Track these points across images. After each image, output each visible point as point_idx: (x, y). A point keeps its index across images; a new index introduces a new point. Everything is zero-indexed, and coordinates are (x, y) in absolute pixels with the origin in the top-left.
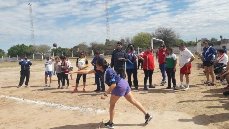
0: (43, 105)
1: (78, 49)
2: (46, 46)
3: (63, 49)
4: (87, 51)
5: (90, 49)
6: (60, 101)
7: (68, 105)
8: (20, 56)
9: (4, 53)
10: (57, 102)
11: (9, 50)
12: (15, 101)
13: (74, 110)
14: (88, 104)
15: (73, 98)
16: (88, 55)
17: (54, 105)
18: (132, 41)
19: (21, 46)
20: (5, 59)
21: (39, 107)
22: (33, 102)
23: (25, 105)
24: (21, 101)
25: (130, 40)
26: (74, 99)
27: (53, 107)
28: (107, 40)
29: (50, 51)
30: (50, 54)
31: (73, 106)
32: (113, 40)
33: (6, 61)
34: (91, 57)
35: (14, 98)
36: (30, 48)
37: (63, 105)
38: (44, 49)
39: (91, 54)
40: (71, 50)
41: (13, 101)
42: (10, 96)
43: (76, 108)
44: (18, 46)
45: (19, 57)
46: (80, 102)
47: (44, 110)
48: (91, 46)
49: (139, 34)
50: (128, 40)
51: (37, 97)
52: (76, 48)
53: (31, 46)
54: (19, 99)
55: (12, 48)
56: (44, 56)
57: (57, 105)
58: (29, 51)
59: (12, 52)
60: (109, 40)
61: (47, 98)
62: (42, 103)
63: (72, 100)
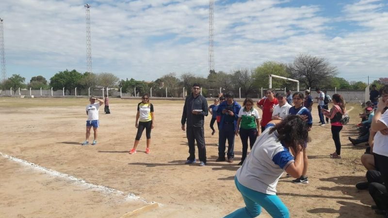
0: (54, 177)
1: (163, 83)
2: (112, 76)
3: (138, 83)
4: (176, 88)
5: (181, 84)
6: (84, 174)
7: (92, 182)
8: (69, 90)
9: (45, 82)
10: (78, 174)
11: (51, 79)
12: (18, 165)
13: (94, 192)
14: (123, 183)
15: (107, 169)
16: (177, 95)
17: (72, 178)
18: (253, 77)
19: (71, 73)
20: (46, 92)
21: (46, 180)
22: (41, 168)
23: (30, 173)
24: (27, 166)
25: (250, 74)
26: (107, 172)
27: (68, 182)
28: (212, 72)
29: (117, 83)
30: (117, 89)
31: (98, 185)
32: (221, 73)
33: (47, 96)
34: (181, 98)
35: (20, 161)
36: (86, 77)
37: (84, 180)
38: (108, 80)
39: (181, 95)
40: (150, 85)
41: (16, 165)
42: (17, 157)
43: (100, 188)
44: (66, 73)
45: (67, 90)
46: (113, 178)
47: (51, 185)
48: (182, 80)
49: (265, 65)
50: (246, 72)
51: (54, 163)
52: (159, 81)
53: (86, 74)
54: (26, 163)
55: (57, 75)
56: (105, 90)
57: (76, 179)
58: (83, 83)
59: (57, 82)
60: (215, 72)
61: (69, 166)
62: (55, 174)
63: (103, 173)
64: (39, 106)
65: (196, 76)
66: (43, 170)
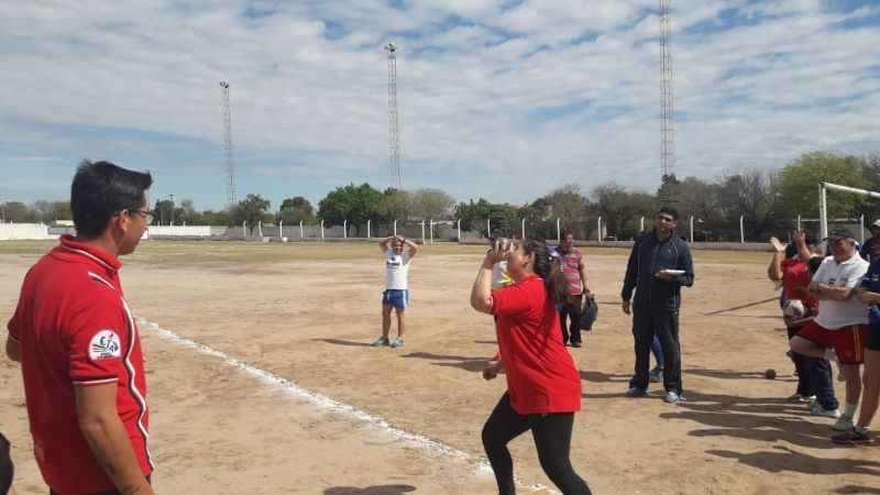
0: (325, 412)
1: (550, 208)
2: (439, 194)
3: (494, 209)
4: (581, 219)
5: (592, 209)
6: (386, 406)
7: (402, 425)
8: (355, 225)
9: (309, 210)
10: (374, 406)
11: (322, 203)
12: (255, 383)
13: (407, 449)
14: (468, 433)
15: (433, 400)
16: (583, 234)
17: (360, 415)
18: (775, 189)
19: (359, 190)
20: (310, 230)
21: (310, 418)
22: (300, 391)
23: (279, 400)
24: (272, 386)
25: (766, 183)
26: (434, 405)
27: (353, 425)
28: (669, 180)
29: (451, 211)
30: (450, 223)
31: (414, 434)
32: (691, 180)
33: (313, 238)
34: (594, 242)
35: (258, 373)
36: (388, 197)
37: (386, 420)
38: (432, 204)
39: (593, 233)
40: (522, 213)
41: (251, 383)
42: (253, 364)
43: (420, 441)
44: (350, 189)
45: (352, 227)
46: (445, 420)
47: (319, 429)
48: (595, 201)
49: (807, 159)
50: (757, 179)
51: (326, 380)
52: (540, 205)
53: (389, 192)
54: (271, 379)
55: (331, 196)
56: (428, 226)
57: (368, 418)
58: (382, 210)
59: (333, 209)
60: (677, 179)
61: (355, 389)
62: (327, 404)
63: (424, 408)
64: (296, 258)
65: (627, 191)
66: (304, 394)
